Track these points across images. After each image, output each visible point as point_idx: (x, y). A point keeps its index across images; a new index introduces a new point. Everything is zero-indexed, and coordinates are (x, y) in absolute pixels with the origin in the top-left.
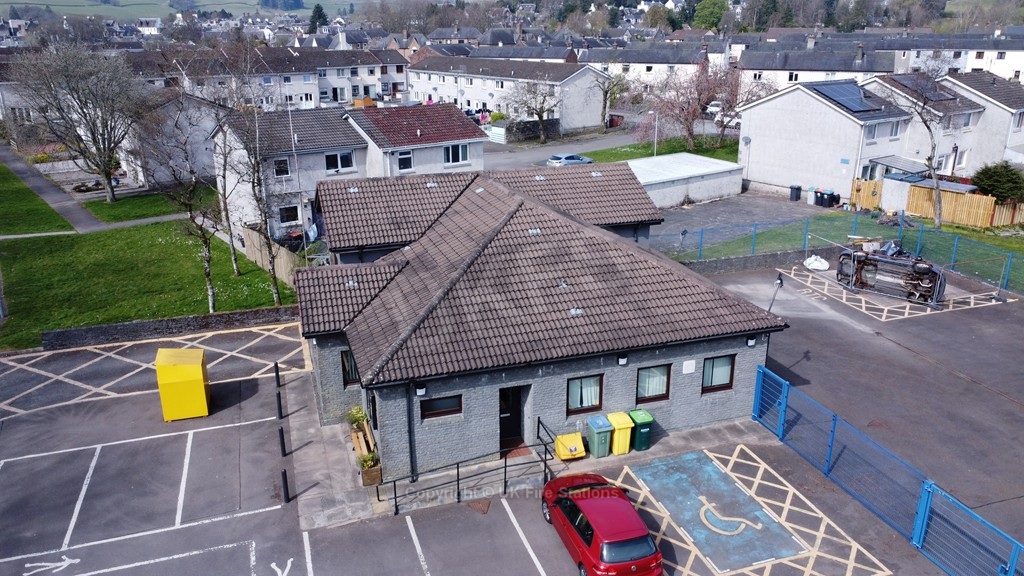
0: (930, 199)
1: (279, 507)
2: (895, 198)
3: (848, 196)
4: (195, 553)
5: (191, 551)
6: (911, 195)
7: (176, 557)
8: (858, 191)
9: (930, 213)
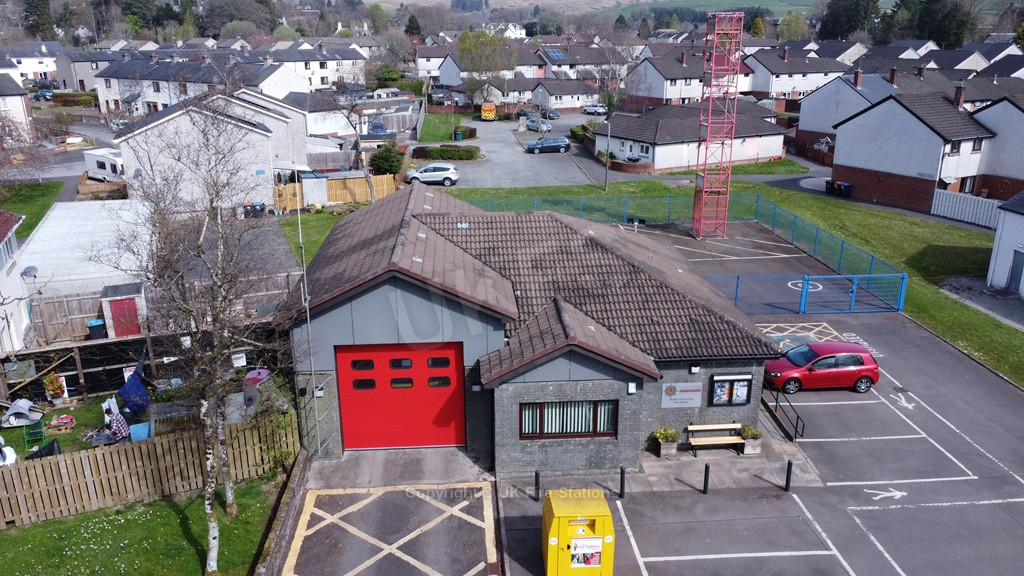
0: (345, 187)
1: (795, 496)
2: (316, 193)
3: (271, 202)
4: (872, 538)
5: (872, 541)
6: (329, 188)
7: (881, 548)
8: (280, 196)
9: (349, 199)
